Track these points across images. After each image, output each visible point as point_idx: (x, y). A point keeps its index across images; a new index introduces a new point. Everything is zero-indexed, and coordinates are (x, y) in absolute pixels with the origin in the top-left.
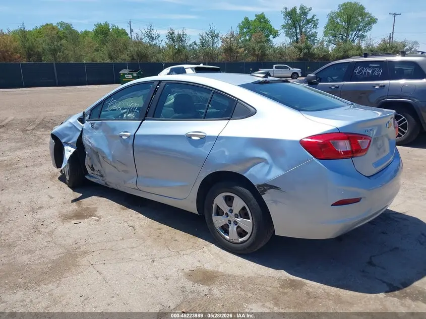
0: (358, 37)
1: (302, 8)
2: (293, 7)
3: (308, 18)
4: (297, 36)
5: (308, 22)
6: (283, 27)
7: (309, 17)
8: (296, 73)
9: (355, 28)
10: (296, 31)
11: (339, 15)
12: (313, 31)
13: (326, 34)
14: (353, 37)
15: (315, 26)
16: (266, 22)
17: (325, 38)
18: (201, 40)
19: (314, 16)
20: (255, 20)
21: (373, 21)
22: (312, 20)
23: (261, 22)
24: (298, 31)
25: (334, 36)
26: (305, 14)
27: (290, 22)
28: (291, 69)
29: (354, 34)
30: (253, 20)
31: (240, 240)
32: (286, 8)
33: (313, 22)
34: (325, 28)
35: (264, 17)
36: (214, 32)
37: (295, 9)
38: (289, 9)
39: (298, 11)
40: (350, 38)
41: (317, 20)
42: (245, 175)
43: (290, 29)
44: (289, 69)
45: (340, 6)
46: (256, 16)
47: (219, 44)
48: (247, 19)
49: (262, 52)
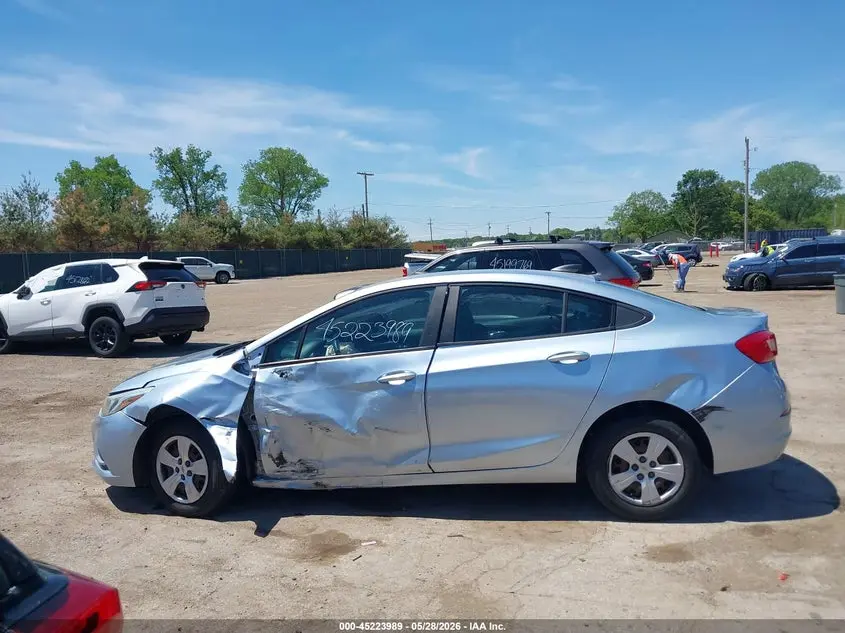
0: (300, 207)
1: (192, 152)
2: (174, 148)
3: (205, 170)
4: (187, 202)
5: (207, 177)
6: (158, 184)
7: (208, 168)
8: (226, 273)
9: (294, 193)
10: (184, 192)
11: (261, 168)
12: (219, 193)
13: (243, 200)
14: (292, 207)
15: (222, 184)
16: (122, 173)
17: (243, 208)
18: (4, 205)
19: (216, 167)
20: (95, 168)
21: (321, 183)
22: (215, 175)
23: (109, 173)
24: (189, 192)
25: (260, 204)
26: (201, 162)
27: (171, 176)
28: (214, 265)
29: (293, 202)
30: (92, 167)
31: (663, 497)
32: (160, 150)
33: (216, 177)
34: (240, 189)
35: (116, 165)
36: (35, 190)
37: (178, 152)
38: (167, 151)
39: (185, 157)
40: (288, 209)
41: (224, 174)
42: (668, 401)
43: (172, 189)
44: (211, 265)
45: (264, 154)
46: (98, 159)
47: (47, 215)
48: (76, 166)
49: (148, 232)
